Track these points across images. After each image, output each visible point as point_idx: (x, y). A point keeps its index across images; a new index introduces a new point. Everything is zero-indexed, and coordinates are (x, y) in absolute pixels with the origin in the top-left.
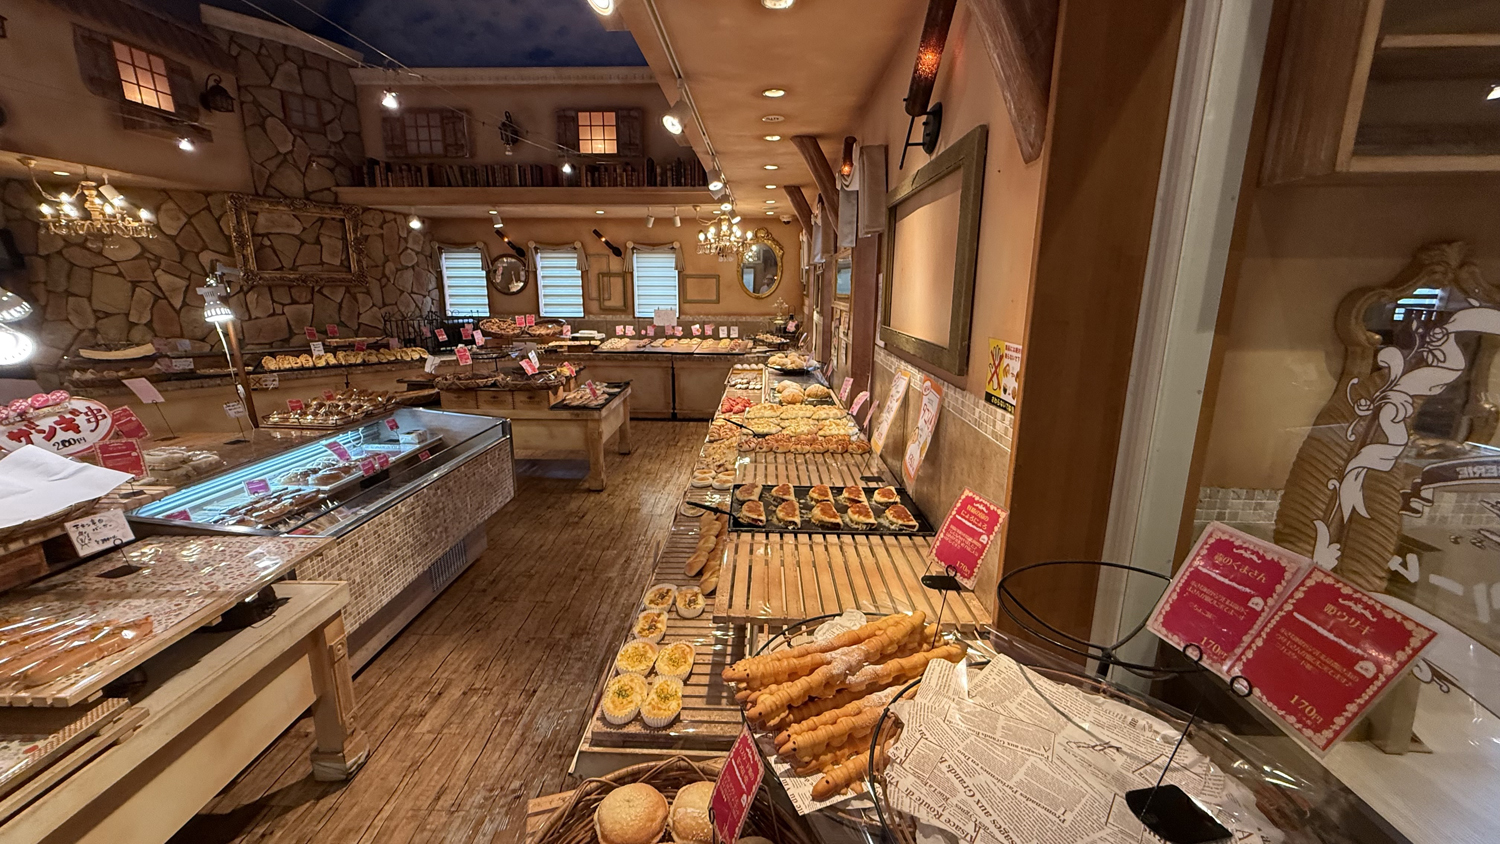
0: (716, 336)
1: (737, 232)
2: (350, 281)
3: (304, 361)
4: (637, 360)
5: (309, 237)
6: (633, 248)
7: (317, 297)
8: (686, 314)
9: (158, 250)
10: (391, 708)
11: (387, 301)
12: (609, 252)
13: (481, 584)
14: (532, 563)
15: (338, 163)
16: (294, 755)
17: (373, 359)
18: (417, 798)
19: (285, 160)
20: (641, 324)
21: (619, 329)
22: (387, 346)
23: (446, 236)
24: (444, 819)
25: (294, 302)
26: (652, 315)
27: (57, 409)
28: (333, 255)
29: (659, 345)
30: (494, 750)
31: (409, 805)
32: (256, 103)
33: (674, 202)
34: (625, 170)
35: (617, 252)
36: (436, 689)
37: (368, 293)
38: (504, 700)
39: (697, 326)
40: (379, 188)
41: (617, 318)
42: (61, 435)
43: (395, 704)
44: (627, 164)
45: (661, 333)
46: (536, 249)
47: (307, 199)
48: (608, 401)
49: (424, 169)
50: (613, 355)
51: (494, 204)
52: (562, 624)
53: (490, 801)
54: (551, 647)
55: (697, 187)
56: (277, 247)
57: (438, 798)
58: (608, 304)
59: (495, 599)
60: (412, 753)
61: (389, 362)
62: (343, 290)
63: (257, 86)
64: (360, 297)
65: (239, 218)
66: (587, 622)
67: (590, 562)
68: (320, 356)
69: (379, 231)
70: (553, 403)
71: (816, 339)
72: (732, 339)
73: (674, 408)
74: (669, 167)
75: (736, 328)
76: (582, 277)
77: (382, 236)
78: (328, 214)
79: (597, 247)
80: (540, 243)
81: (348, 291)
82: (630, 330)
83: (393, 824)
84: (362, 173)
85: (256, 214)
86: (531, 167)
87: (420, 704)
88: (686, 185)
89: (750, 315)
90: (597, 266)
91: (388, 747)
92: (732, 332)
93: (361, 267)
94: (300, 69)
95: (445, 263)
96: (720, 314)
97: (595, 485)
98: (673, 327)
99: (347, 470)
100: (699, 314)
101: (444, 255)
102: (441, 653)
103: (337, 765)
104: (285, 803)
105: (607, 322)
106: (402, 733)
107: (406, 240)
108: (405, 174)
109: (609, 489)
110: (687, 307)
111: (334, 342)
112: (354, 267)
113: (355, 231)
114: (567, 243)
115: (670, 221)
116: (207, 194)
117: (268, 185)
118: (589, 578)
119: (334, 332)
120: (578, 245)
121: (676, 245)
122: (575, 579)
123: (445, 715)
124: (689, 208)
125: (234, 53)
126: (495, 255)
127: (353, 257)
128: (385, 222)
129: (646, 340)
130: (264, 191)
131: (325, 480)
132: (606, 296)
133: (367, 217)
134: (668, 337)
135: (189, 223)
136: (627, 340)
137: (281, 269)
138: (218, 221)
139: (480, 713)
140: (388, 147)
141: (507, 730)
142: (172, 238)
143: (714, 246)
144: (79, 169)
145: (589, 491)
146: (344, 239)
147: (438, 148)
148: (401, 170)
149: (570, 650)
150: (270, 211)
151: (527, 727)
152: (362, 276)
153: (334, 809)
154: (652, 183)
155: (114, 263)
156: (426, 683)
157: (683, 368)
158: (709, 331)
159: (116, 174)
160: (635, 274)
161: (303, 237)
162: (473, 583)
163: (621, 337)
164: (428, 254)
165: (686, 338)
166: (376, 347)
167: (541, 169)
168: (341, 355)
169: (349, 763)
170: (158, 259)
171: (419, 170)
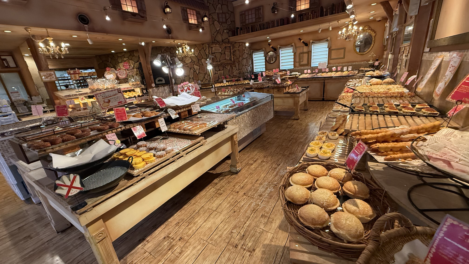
0: (342, 71)
1: (355, 28)
2: (231, 63)
3: (222, 84)
4: (311, 80)
5: (223, 52)
6: (312, 42)
7: (224, 68)
8: (330, 64)
9: (194, 60)
10: (245, 162)
11: (240, 68)
12: (303, 45)
13: (264, 139)
14: (278, 135)
15: (230, 31)
16: (226, 166)
17: (237, 83)
18: (252, 180)
19: (218, 32)
20: (313, 69)
21: (305, 71)
22: (240, 80)
23: (255, 47)
24: (258, 185)
25: (220, 70)
26: (318, 65)
27: (187, 85)
28: (228, 56)
29: (319, 75)
30: (269, 175)
31: (250, 181)
32: (212, 18)
33: (329, 21)
34: (312, 13)
35: (306, 45)
36: (255, 160)
37: (235, 66)
38: (272, 165)
39: (335, 68)
40: (239, 36)
41: (305, 68)
42: (188, 91)
43: (246, 161)
44: (313, 11)
45: (320, 71)
46: (280, 48)
47: (223, 42)
48: (302, 91)
49: (250, 27)
50: (303, 79)
51: (269, 34)
52: (286, 151)
53: (269, 184)
54: (284, 155)
55: (340, 13)
56: (216, 56)
57: (257, 181)
58: (302, 63)
59: (268, 143)
60: (250, 171)
61: (240, 84)
62: (230, 66)
63: (213, 13)
64: (233, 67)
65: (209, 49)
66: (294, 151)
67: (295, 137)
68: (225, 83)
69: (238, 49)
70: (285, 92)
71: (389, 65)
72: (349, 71)
73: (323, 97)
74: (329, 8)
75: (351, 67)
76: (294, 55)
77: (239, 50)
78: (227, 45)
79: (300, 44)
80: (282, 46)
81: (231, 66)
82: (309, 71)
83: (247, 184)
84: (234, 32)
85: (212, 48)
86: (280, 19)
87: (251, 162)
88: (335, 13)
89: (357, 62)
90: (299, 51)
91: (245, 169)
92: (349, 68)
93: (234, 59)
94: (221, 6)
95: (254, 56)
96: (344, 63)
97: (296, 118)
98: (325, 69)
99: (235, 105)
100: (336, 64)
101: (254, 54)
102: (256, 153)
103: (235, 169)
104: (225, 174)
105: (301, 69)
106: (248, 167)
107: (244, 50)
108: (245, 30)
109: (301, 119)
110: (331, 61)
111: (228, 80)
112: (232, 59)
113: (233, 49)
114: (289, 44)
115: (328, 30)
116: (203, 44)
117: (215, 40)
118: (294, 141)
119: (228, 77)
120: (293, 44)
121: (329, 39)
122: (290, 141)
123: (257, 166)
124: (336, 22)
125: (208, 5)
126: (268, 52)
127: (232, 56)
128: (240, 46)
129: (315, 74)
130: (214, 41)
131: (230, 107)
132: (302, 61)
133: (235, 45)
134: (323, 73)
135: (200, 52)
136: (308, 74)
137: (217, 62)
138: (205, 51)
139: (266, 167)
140: (241, 23)
141: (272, 171)
142: (197, 56)
143: (345, 35)
144: (182, 42)
145: (295, 119)
146: (230, 52)
147: (254, 20)
148: (244, 29)
149: (289, 157)
150: (215, 47)
151: (278, 172)
152: (234, 61)
153: (235, 178)
154: (322, 15)
155: (187, 64)
156: (253, 158)
157: (328, 82)
158: (339, 69)
159: (188, 42)
160: (312, 52)
161: (222, 52)
162: (262, 138)
163: (306, 74)
164: (250, 54)
165: (330, 72)
166: (237, 80)
167: (283, 20)
168: (230, 83)
169: (238, 169)
170: (194, 62)
171: (249, 28)
